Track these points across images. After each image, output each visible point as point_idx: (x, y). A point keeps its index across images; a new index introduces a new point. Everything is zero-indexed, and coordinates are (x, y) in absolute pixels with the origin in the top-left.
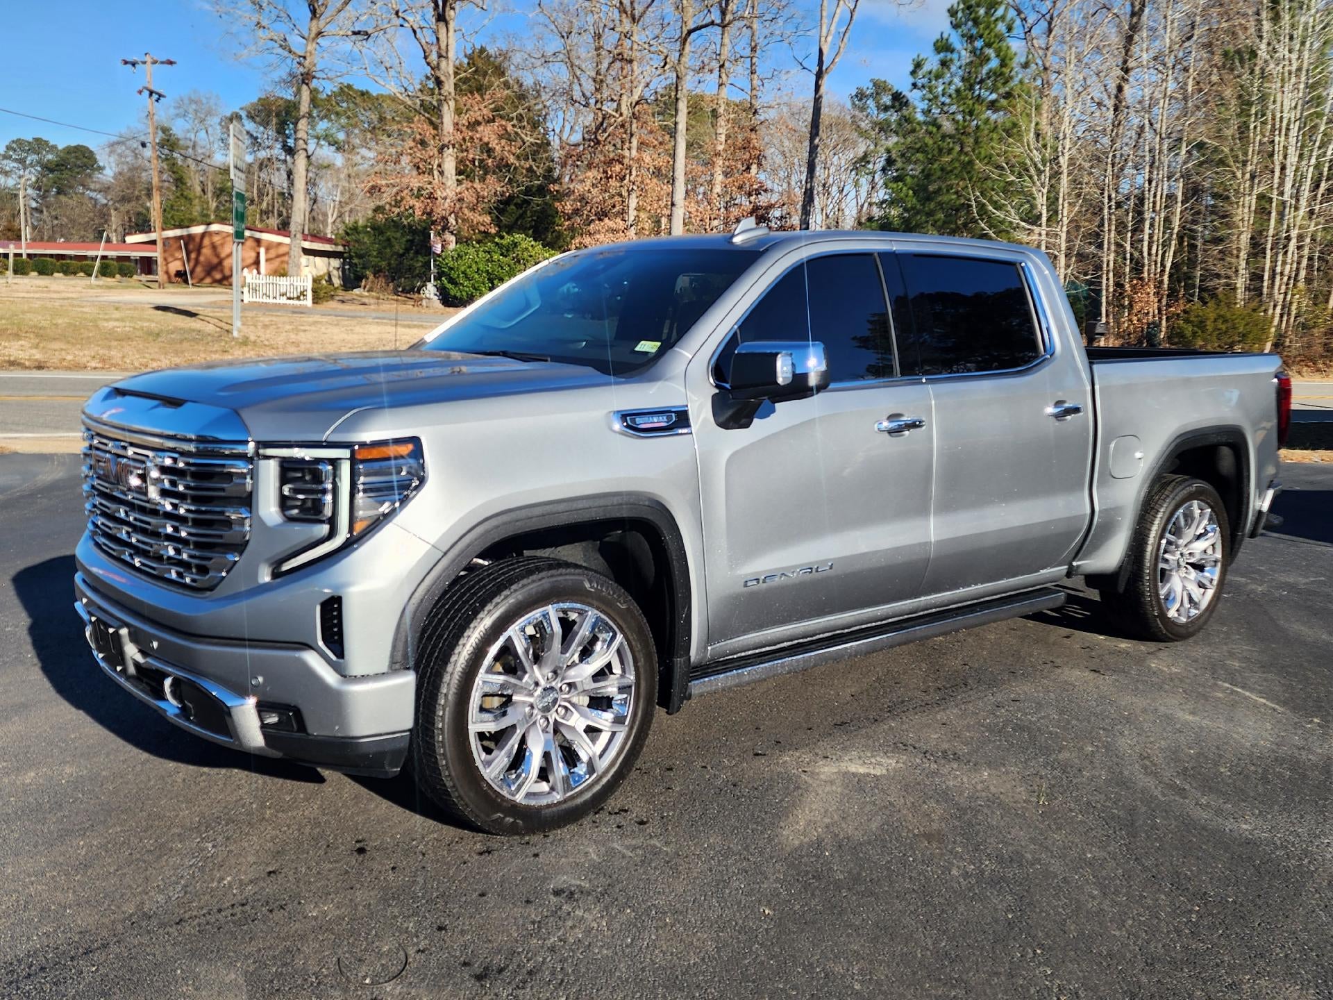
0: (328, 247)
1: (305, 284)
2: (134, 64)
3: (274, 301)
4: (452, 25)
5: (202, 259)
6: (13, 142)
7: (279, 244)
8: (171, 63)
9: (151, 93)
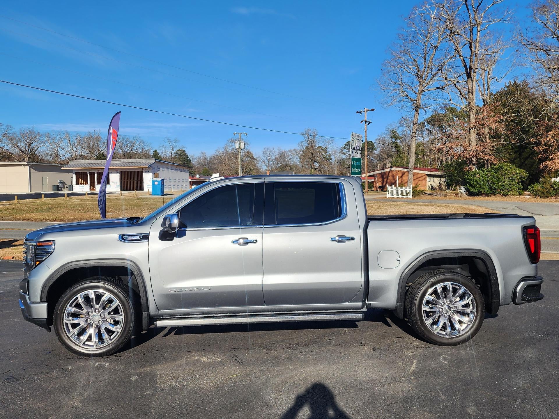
0: (439, 173)
1: (410, 189)
2: (361, 113)
3: (398, 197)
4: (474, 79)
5: (388, 181)
6: (347, 142)
7: (418, 173)
8: (373, 110)
9: (366, 122)
